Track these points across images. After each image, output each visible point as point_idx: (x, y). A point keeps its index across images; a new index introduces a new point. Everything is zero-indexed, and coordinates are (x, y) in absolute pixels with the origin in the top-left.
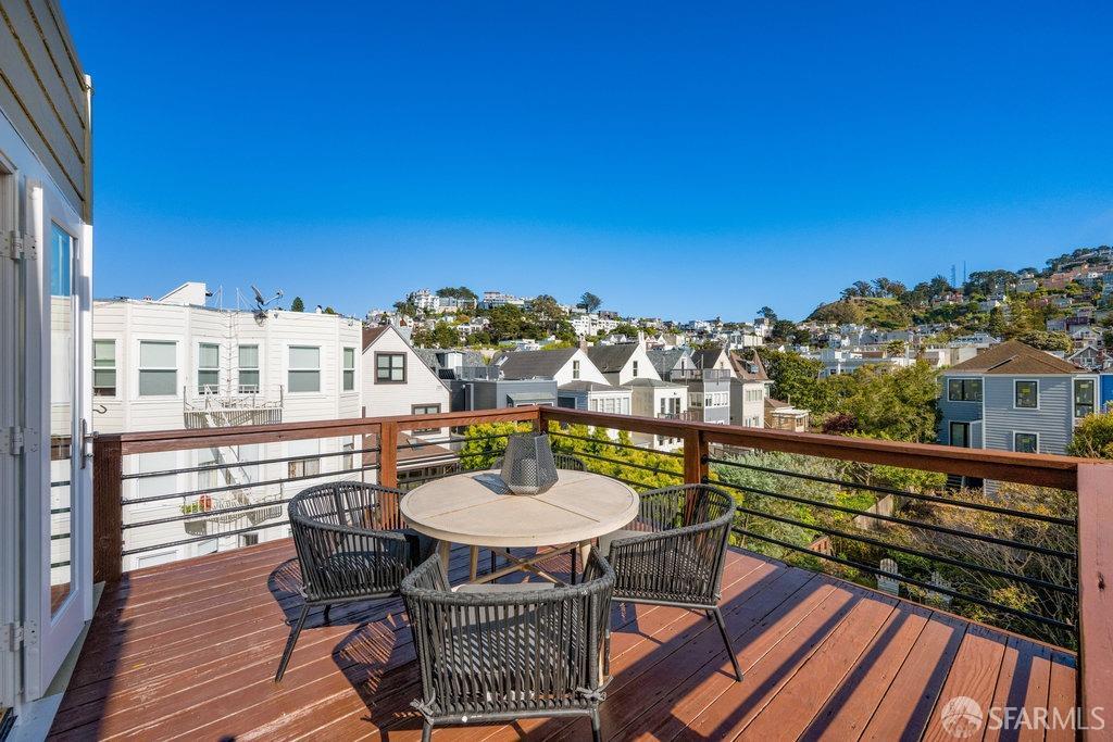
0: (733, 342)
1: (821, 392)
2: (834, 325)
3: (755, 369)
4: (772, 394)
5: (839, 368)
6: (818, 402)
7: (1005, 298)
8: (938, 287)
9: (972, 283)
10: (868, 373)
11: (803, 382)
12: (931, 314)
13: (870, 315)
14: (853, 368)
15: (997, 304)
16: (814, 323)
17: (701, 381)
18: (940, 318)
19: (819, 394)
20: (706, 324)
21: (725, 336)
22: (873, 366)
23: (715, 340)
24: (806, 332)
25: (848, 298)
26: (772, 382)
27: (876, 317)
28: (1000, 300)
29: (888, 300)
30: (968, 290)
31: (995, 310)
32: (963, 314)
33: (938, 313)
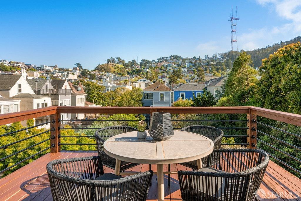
0: (64, 77)
1: (104, 98)
2: (104, 73)
3: (80, 89)
4: (87, 100)
5: (110, 89)
6: (103, 102)
7: (149, 68)
8: (133, 63)
9: (142, 63)
10: (119, 91)
11: (98, 94)
12: (132, 72)
13: (115, 70)
14: (114, 89)
15: (148, 70)
16: (97, 71)
17: (58, 94)
18: (134, 73)
19: (104, 99)
20: (50, 68)
21: (60, 74)
22: (120, 88)
23: (55, 76)
24: (94, 74)
25: (108, 63)
26: (87, 94)
27: (117, 71)
28: (148, 69)
29: (120, 65)
30: (141, 65)
31: (147, 72)
32: (140, 72)
33: (134, 71)
